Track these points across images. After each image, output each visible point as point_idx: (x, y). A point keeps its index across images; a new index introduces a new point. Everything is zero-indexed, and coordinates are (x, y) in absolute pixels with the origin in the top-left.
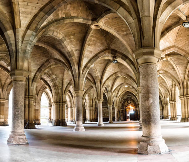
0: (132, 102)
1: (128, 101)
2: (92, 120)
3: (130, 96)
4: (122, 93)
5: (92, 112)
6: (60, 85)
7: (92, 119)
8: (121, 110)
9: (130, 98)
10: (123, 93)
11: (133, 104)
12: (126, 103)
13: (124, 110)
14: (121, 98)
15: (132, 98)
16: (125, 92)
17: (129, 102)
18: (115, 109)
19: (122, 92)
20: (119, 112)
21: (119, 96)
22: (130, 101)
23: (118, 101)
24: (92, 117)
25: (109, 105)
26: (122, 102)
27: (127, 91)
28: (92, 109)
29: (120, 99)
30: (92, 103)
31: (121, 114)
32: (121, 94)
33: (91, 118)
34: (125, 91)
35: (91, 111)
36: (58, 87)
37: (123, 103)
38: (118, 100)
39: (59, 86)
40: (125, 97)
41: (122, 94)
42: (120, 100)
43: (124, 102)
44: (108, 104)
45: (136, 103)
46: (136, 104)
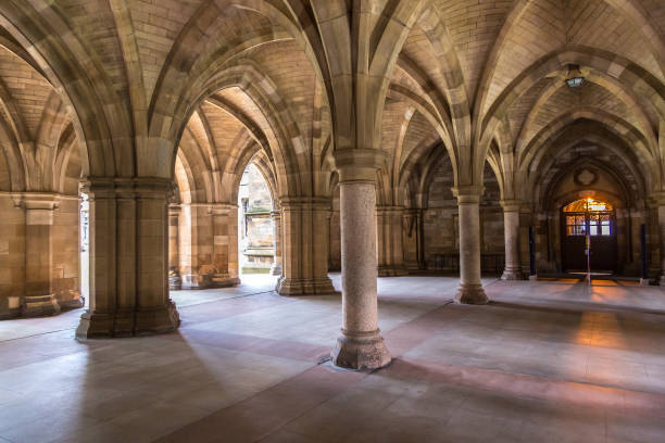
0: (601, 179)
1: (579, 172)
2: (393, 266)
3: (594, 148)
4: (542, 132)
5: (392, 230)
6: (106, 68)
7: (388, 262)
8: (540, 217)
9: (593, 156)
10: (554, 129)
11: (611, 190)
12: (568, 185)
13: (557, 218)
14: (538, 157)
15: (607, 158)
16: (561, 124)
17: (586, 177)
18: (507, 215)
19: (548, 127)
20: (526, 230)
21: (527, 149)
22: (592, 171)
23: (518, 175)
24: (388, 251)
25: (459, 198)
26: (546, 182)
27: (576, 116)
28: (391, 216)
29: (536, 163)
30: (392, 186)
31: (538, 239)
32: (538, 136)
33: (384, 259)
34: (562, 117)
35: (388, 226)
36: (90, 83)
37: (549, 185)
38: (523, 168)
39: (103, 77)
40: (564, 155)
41: (544, 137)
42: (533, 169)
43: (558, 180)
44: (455, 191)
45: (627, 184)
46: (629, 189)
